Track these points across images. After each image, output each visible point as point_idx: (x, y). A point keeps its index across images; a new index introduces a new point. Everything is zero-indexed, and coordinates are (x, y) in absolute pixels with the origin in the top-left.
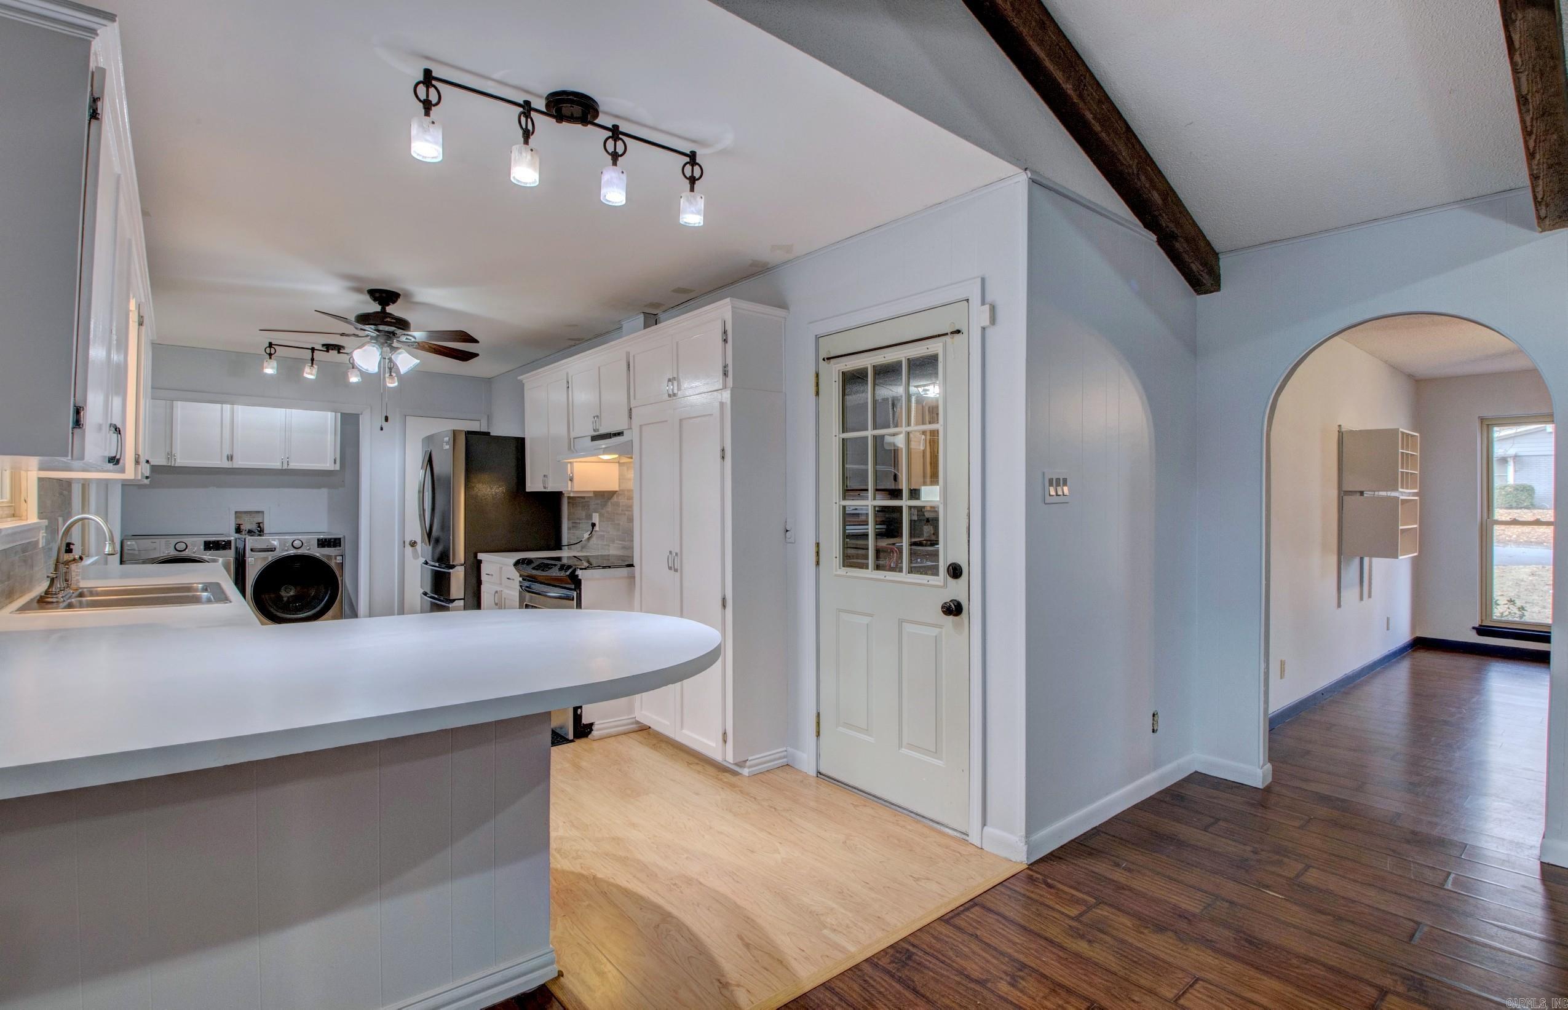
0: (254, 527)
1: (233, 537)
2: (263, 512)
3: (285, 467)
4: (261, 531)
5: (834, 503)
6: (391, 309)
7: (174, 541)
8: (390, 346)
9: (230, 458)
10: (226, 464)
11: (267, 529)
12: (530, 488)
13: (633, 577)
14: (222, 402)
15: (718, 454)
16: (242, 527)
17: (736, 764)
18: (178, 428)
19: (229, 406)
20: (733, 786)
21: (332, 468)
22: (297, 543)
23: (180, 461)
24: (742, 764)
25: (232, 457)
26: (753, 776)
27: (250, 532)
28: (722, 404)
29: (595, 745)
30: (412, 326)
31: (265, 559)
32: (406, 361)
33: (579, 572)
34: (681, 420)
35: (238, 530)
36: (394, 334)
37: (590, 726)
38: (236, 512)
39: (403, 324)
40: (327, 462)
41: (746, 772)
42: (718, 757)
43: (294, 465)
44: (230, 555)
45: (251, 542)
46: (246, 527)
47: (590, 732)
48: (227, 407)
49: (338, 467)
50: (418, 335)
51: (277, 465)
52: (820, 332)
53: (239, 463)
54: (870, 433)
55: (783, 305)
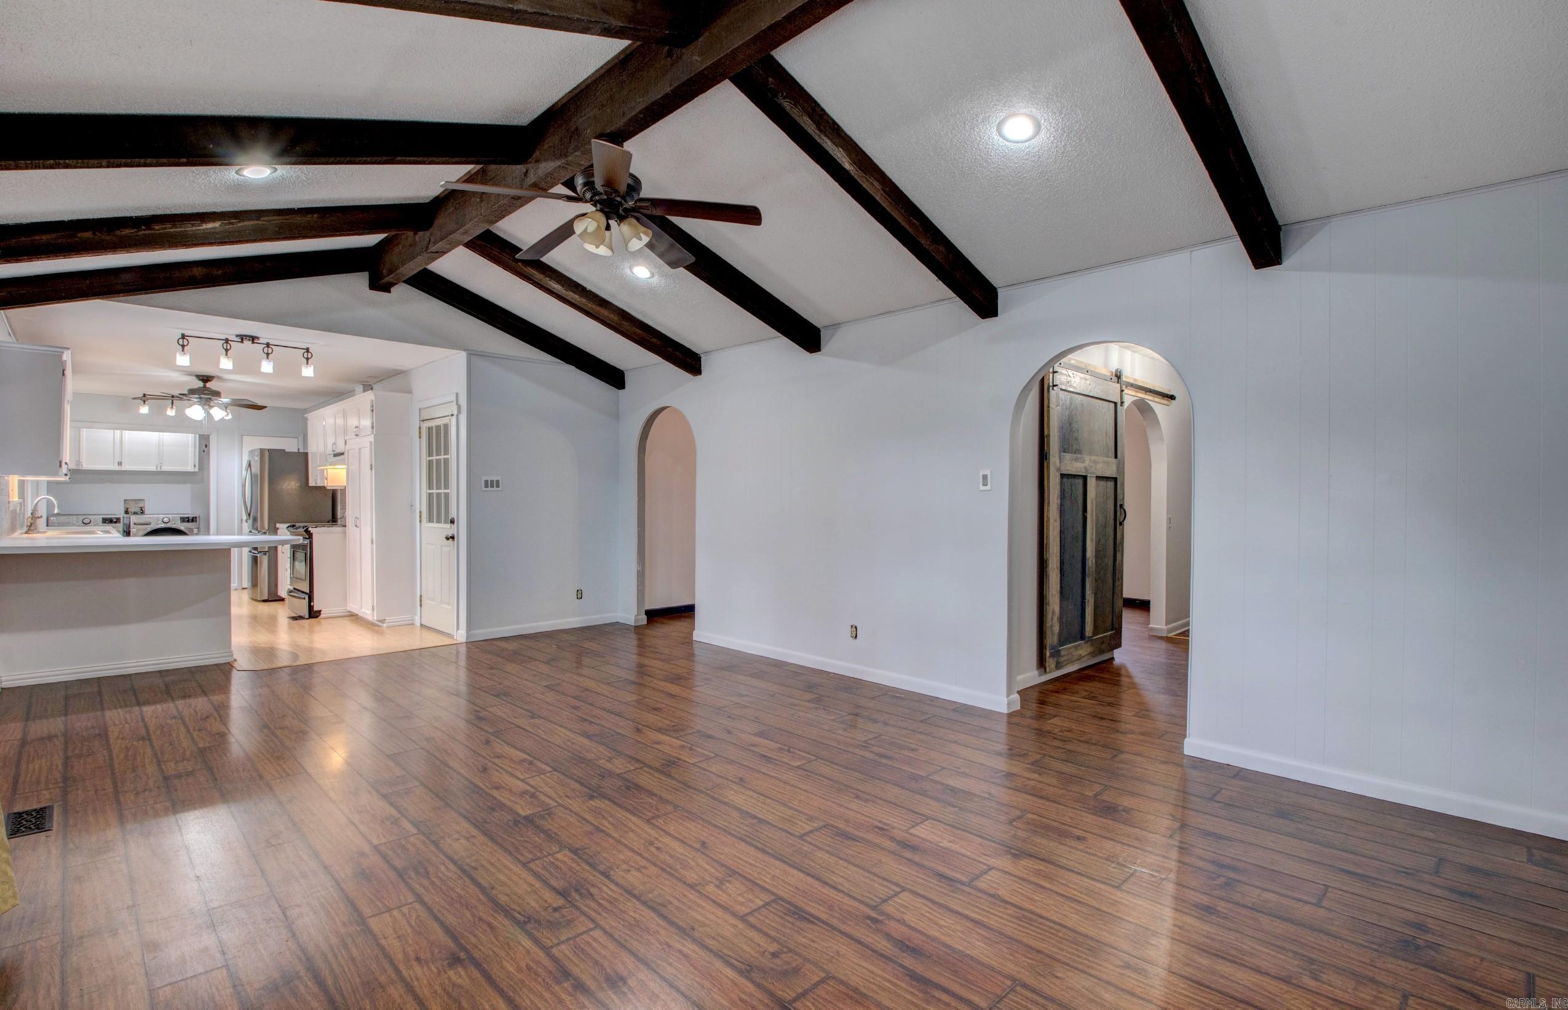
0: (138, 510)
1: (121, 514)
2: (144, 500)
3: (159, 470)
4: (143, 513)
5: (425, 491)
6: (208, 385)
7: (82, 518)
8: (209, 405)
9: (120, 464)
10: (117, 468)
11: (146, 511)
12: (312, 483)
13: (345, 533)
14: (114, 429)
15: (369, 467)
16: (129, 510)
17: (378, 621)
18: (84, 444)
19: (119, 431)
20: (377, 632)
21: (192, 470)
22: (166, 520)
23: (86, 466)
24: (383, 621)
25: (121, 463)
26: (389, 627)
27: (135, 513)
28: (371, 442)
29: (322, 621)
30: (222, 395)
31: (145, 529)
32: (218, 413)
33: (310, 529)
34: (360, 449)
35: (127, 512)
36: (210, 399)
37: (319, 612)
38: (125, 500)
39: (217, 394)
40: (190, 465)
41: (385, 625)
42: (370, 618)
43: (165, 468)
44: (120, 526)
45: (134, 519)
46: (132, 509)
47: (319, 616)
48: (118, 432)
49: (197, 469)
50: (225, 400)
51: (153, 468)
52: (421, 407)
53: (126, 467)
54: (442, 457)
55: (410, 392)
